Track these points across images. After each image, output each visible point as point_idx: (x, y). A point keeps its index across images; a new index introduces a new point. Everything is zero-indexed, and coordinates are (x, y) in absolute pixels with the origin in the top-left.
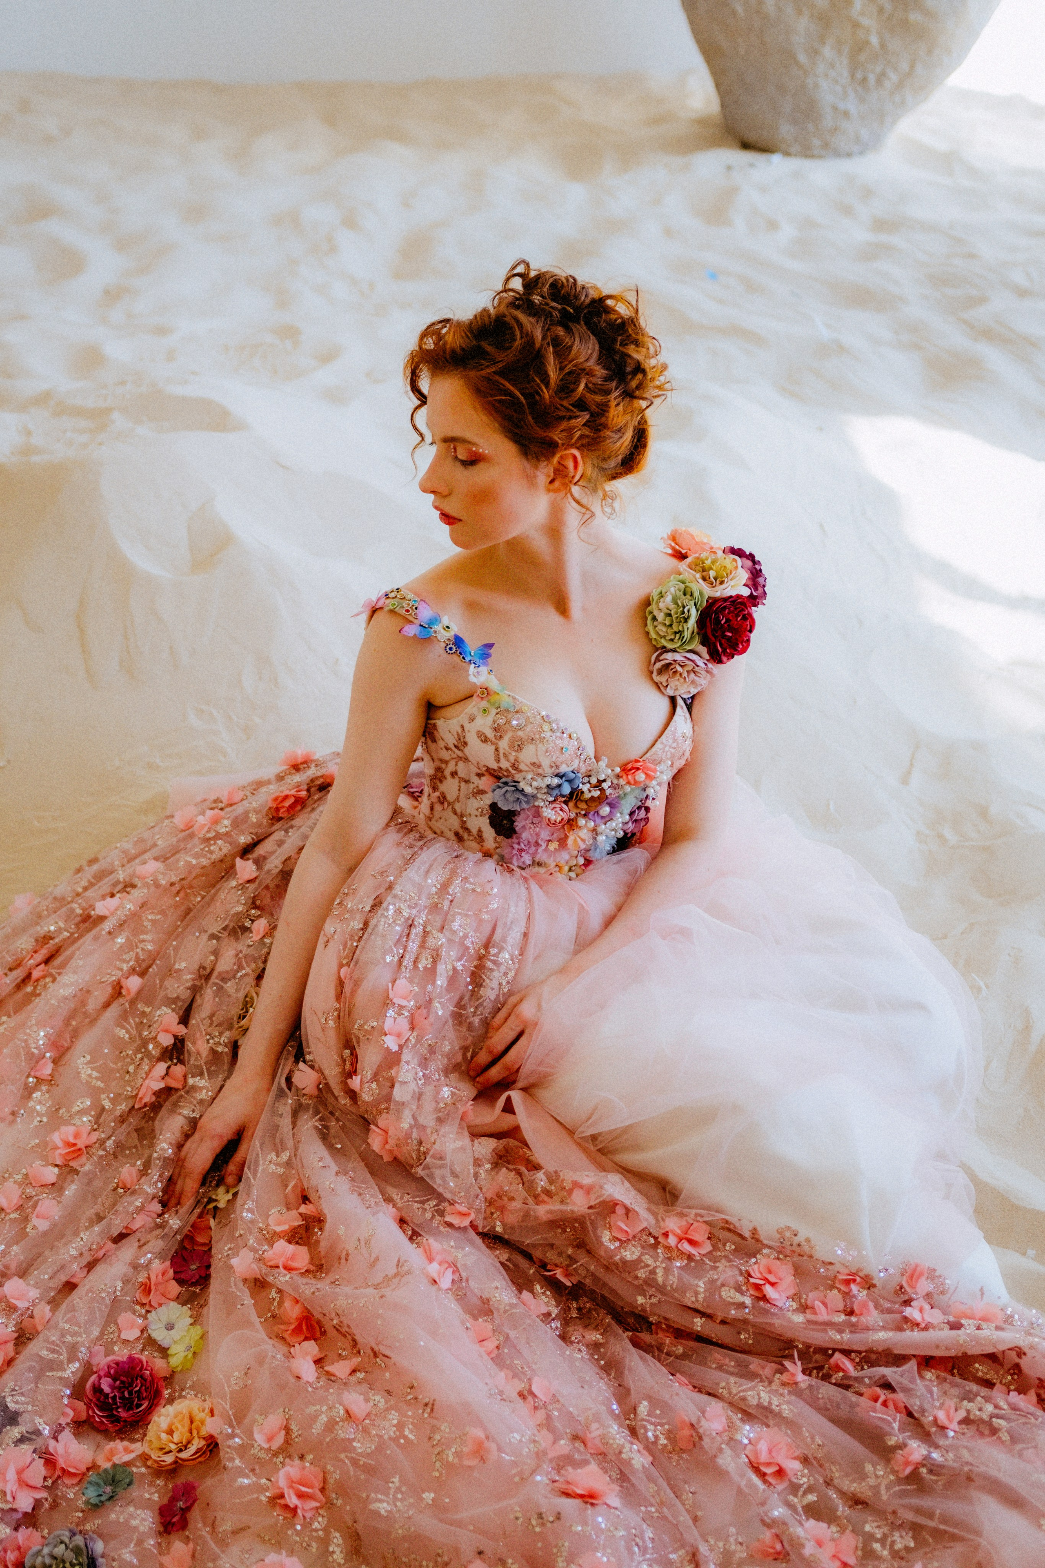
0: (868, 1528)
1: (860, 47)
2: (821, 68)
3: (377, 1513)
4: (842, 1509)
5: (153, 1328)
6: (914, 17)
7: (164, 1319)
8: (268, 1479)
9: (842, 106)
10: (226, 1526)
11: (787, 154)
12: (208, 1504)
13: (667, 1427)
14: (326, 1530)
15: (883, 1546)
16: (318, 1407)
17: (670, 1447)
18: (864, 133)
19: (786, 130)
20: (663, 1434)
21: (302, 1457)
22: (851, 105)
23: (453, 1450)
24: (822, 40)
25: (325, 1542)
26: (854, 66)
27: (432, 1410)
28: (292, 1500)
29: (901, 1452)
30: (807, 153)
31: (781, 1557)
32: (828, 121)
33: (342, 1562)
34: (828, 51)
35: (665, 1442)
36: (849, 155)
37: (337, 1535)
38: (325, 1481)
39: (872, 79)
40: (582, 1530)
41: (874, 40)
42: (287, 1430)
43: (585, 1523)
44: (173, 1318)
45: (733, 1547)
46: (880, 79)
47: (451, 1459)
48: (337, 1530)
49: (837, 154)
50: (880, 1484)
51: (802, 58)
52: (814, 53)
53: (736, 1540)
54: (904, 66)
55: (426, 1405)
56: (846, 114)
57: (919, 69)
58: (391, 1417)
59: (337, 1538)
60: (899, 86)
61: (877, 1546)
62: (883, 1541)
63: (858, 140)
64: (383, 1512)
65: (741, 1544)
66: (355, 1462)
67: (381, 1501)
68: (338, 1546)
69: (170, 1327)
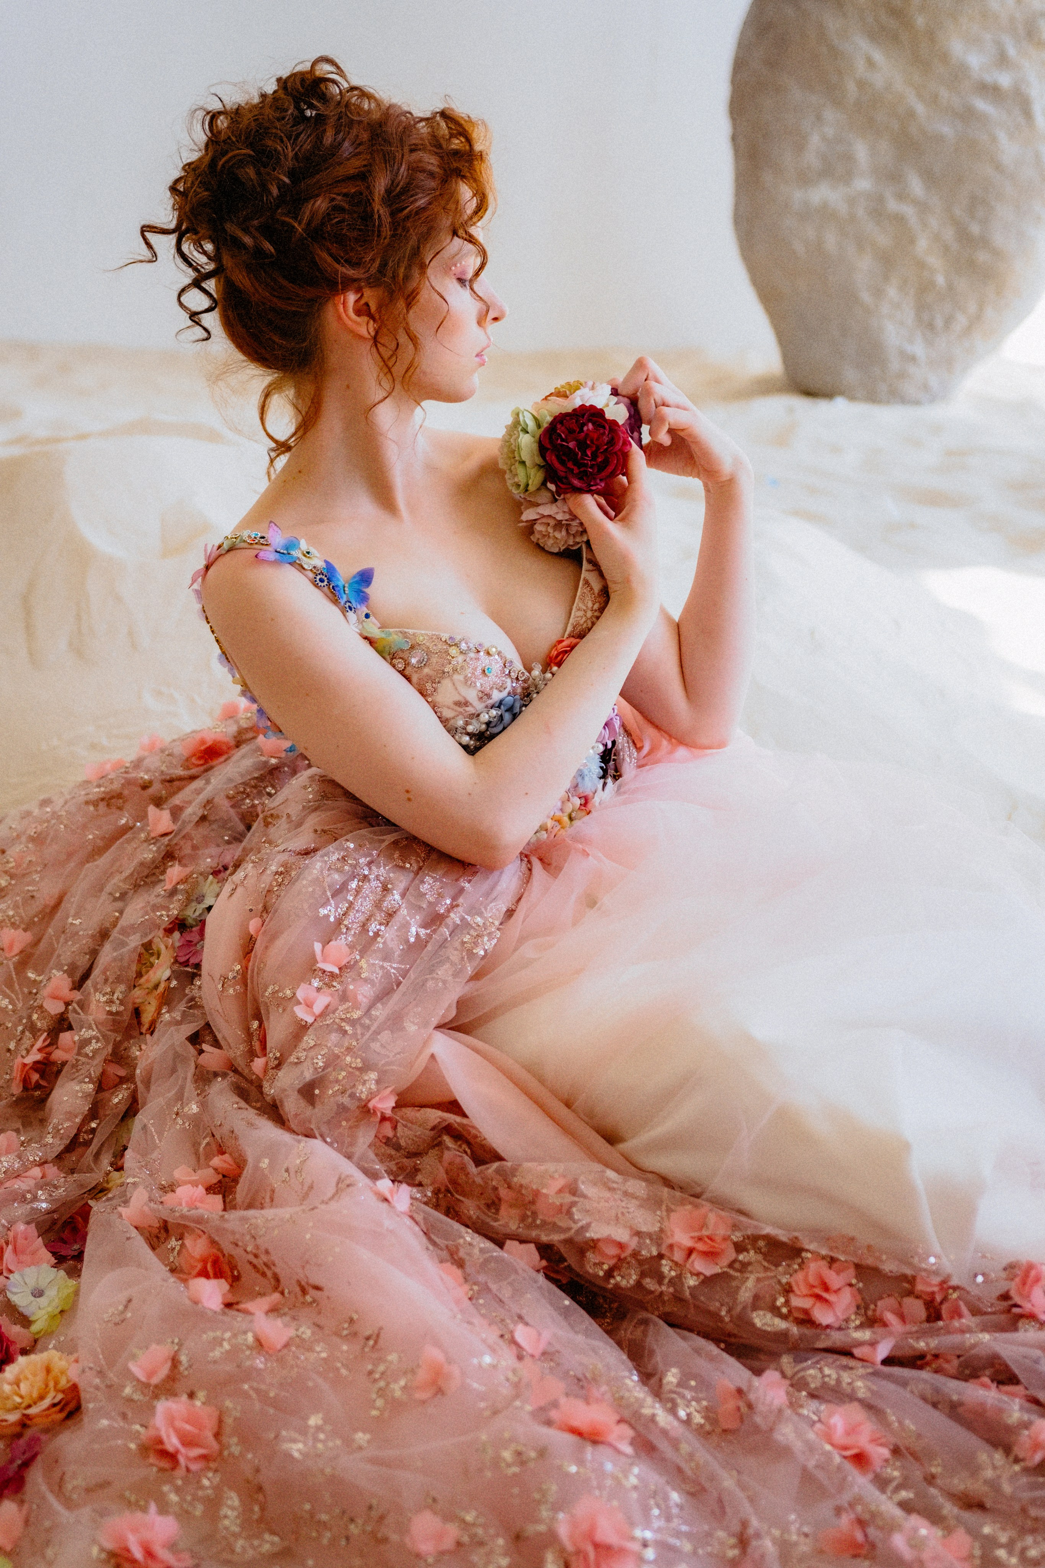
0: (987, 1530)
1: (925, 288)
2: (885, 309)
3: (288, 1456)
4: (949, 1509)
5: (14, 1290)
6: (982, 257)
7: (32, 1282)
8: (142, 1425)
9: (909, 348)
10: (75, 1483)
11: (852, 398)
12: (57, 1462)
13: (705, 1403)
14: (217, 1489)
15: (1010, 1553)
16: (218, 1333)
17: (708, 1427)
18: (934, 381)
19: (850, 375)
20: (698, 1412)
21: (191, 1395)
22: (918, 349)
23: (402, 1383)
24: (886, 278)
25: (214, 1504)
26: (921, 307)
27: (376, 1342)
28: (172, 1442)
29: (1026, 1432)
30: (872, 398)
31: (864, 1552)
32: (895, 365)
33: (237, 1529)
34: (892, 292)
35: (702, 1421)
36: (917, 403)
37: (233, 1495)
38: (220, 1421)
39: (939, 322)
40: (577, 1473)
41: (940, 280)
42: (175, 1362)
43: (581, 1462)
44: (43, 1284)
45: (794, 1538)
46: (949, 321)
47: (398, 1393)
48: (231, 1488)
49: (903, 400)
50: (999, 1477)
51: (866, 297)
52: (878, 293)
53: (799, 1529)
54: (972, 308)
55: (368, 1338)
56: (913, 359)
57: (989, 312)
58: (318, 1349)
59: (233, 1499)
60: (968, 330)
61: (1001, 1553)
62: (1009, 1546)
63: (926, 387)
64: (296, 1455)
65: (806, 1535)
66: (262, 1396)
67: (294, 1441)
68: (233, 1508)
69: (38, 1293)
